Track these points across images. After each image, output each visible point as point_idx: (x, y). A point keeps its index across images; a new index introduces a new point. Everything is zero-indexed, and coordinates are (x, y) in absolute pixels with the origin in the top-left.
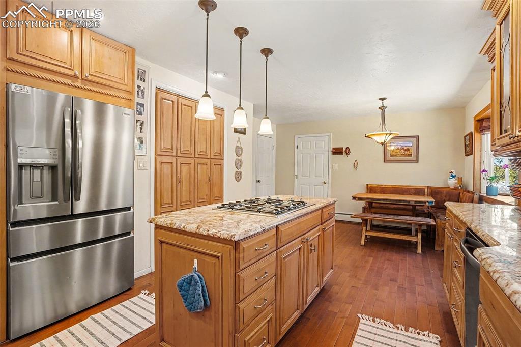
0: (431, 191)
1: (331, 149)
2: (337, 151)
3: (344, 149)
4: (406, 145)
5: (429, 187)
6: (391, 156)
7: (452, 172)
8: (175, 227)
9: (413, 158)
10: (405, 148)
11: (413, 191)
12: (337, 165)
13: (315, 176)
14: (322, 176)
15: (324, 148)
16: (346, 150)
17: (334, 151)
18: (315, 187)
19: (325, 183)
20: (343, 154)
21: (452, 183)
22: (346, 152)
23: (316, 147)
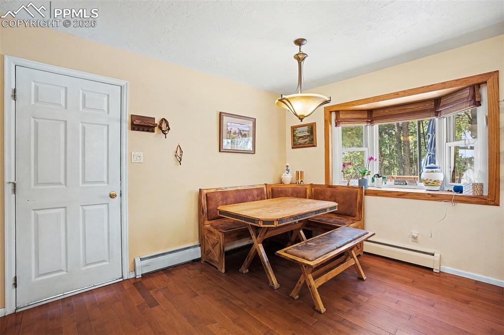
0: (270, 189)
1: (127, 118)
3: (157, 122)
5: (267, 186)
7: (287, 166)
10: (243, 133)
12: (142, 154)
13: (84, 182)
14: (105, 179)
15: (108, 113)
16: (161, 124)
17: (137, 122)
18: (84, 211)
19: (112, 196)
20: (153, 131)
21: (288, 178)
22: (160, 128)
23: (84, 106)
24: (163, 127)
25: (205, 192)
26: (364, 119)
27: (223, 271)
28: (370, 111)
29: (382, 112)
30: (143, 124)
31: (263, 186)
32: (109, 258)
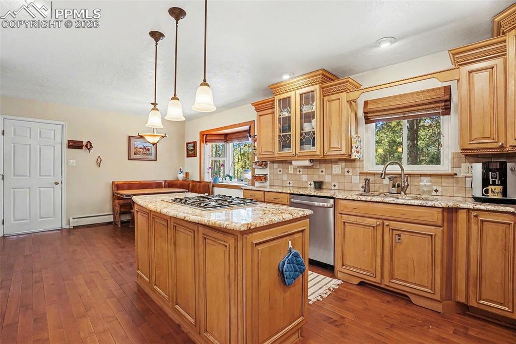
0: (167, 184)
1: (65, 142)
2: (75, 145)
3: (84, 144)
4: (147, 145)
5: (165, 181)
6: (135, 154)
7: (180, 169)
8: (276, 222)
9: (153, 157)
10: (147, 148)
11: (155, 185)
12: (74, 161)
13: (40, 175)
14: (52, 174)
15: (54, 139)
16: (87, 145)
17: (71, 144)
18: (40, 190)
19: (56, 183)
20: (82, 149)
21: (181, 177)
22: (86, 146)
23: (40, 137)
24: (89, 146)
25: (116, 183)
26: (221, 140)
27: (120, 226)
28: (226, 135)
29: (235, 136)
30: (74, 145)
31: (162, 181)
32: (54, 215)
